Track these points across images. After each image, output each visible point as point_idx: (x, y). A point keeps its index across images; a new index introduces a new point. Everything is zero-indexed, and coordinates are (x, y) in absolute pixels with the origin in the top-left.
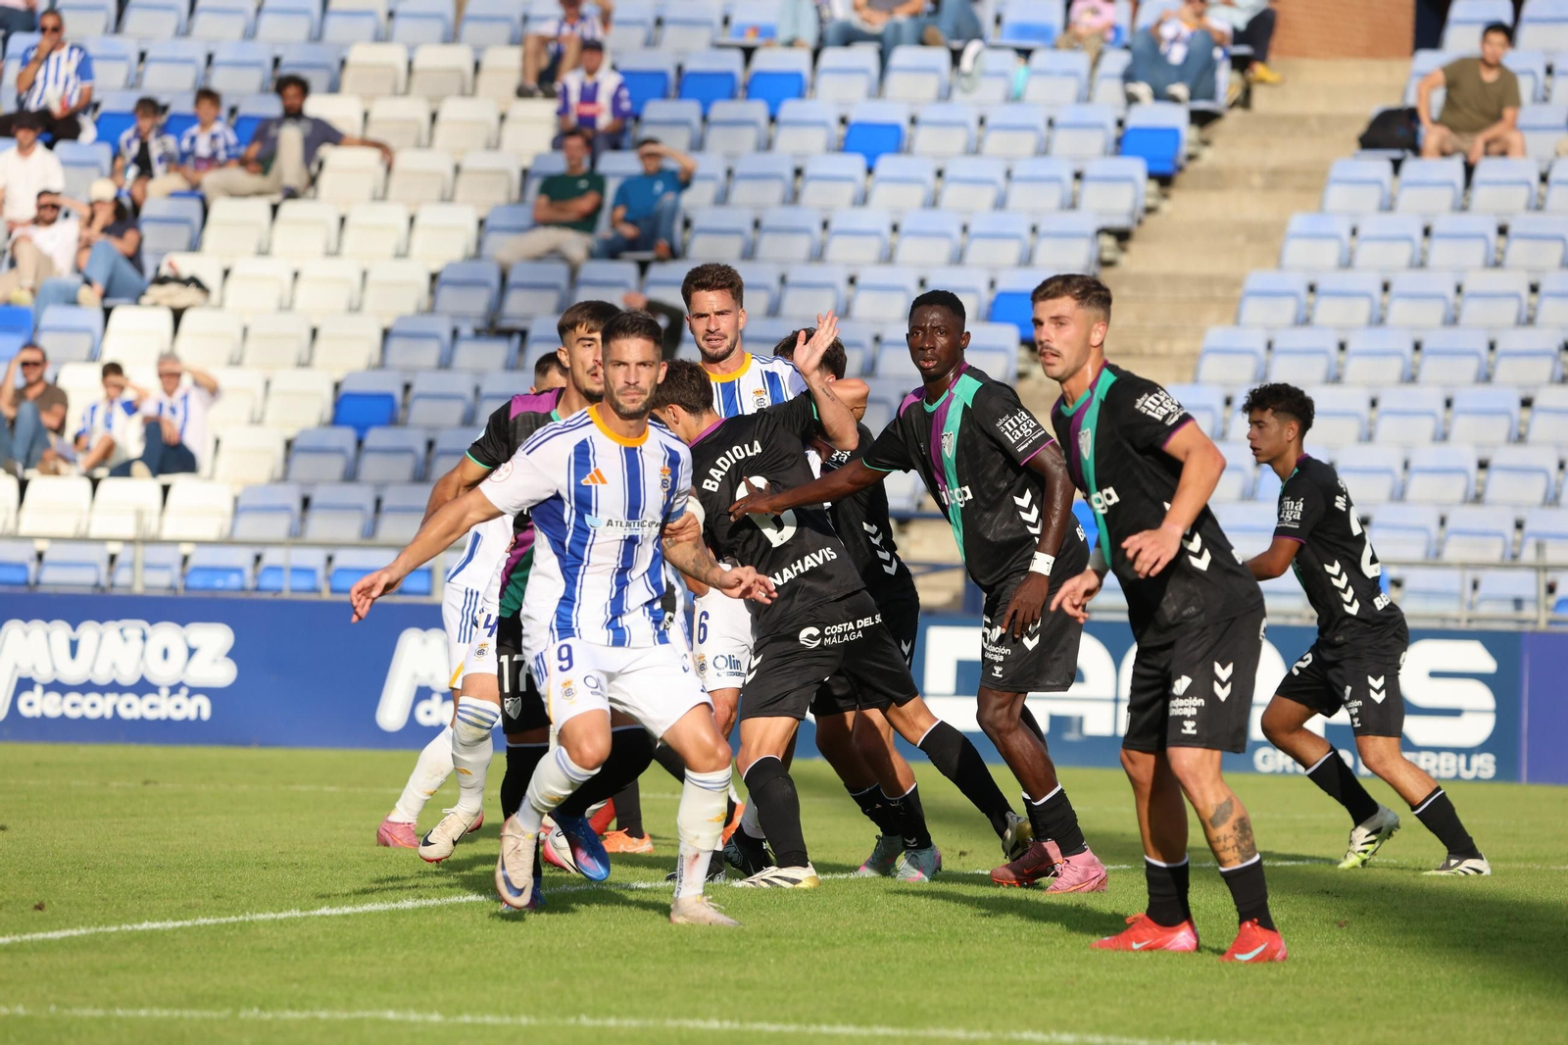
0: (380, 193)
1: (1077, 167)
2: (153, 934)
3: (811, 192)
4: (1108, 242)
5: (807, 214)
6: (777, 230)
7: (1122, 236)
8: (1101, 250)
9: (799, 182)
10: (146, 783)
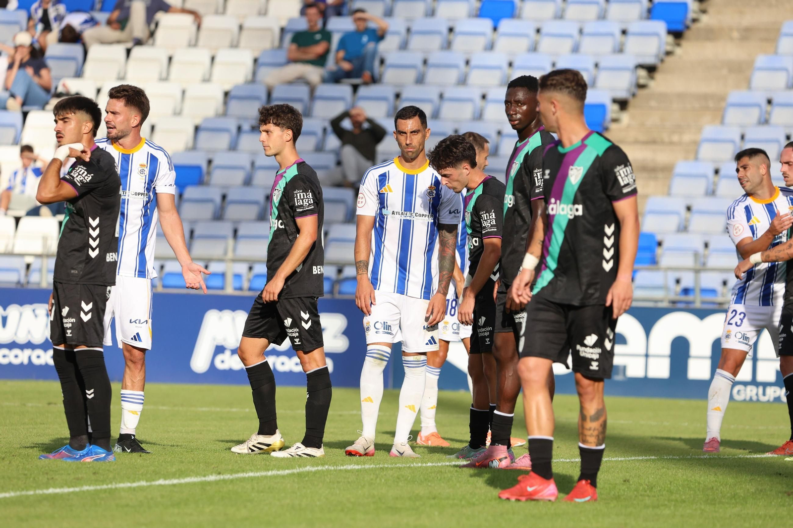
0: (193, 42)
1: (624, 27)
2: (55, 496)
3: (459, 42)
4: (643, 73)
5: (457, 56)
6: (438, 66)
7: (651, 70)
8: (638, 78)
9: (452, 36)
10: (49, 404)
